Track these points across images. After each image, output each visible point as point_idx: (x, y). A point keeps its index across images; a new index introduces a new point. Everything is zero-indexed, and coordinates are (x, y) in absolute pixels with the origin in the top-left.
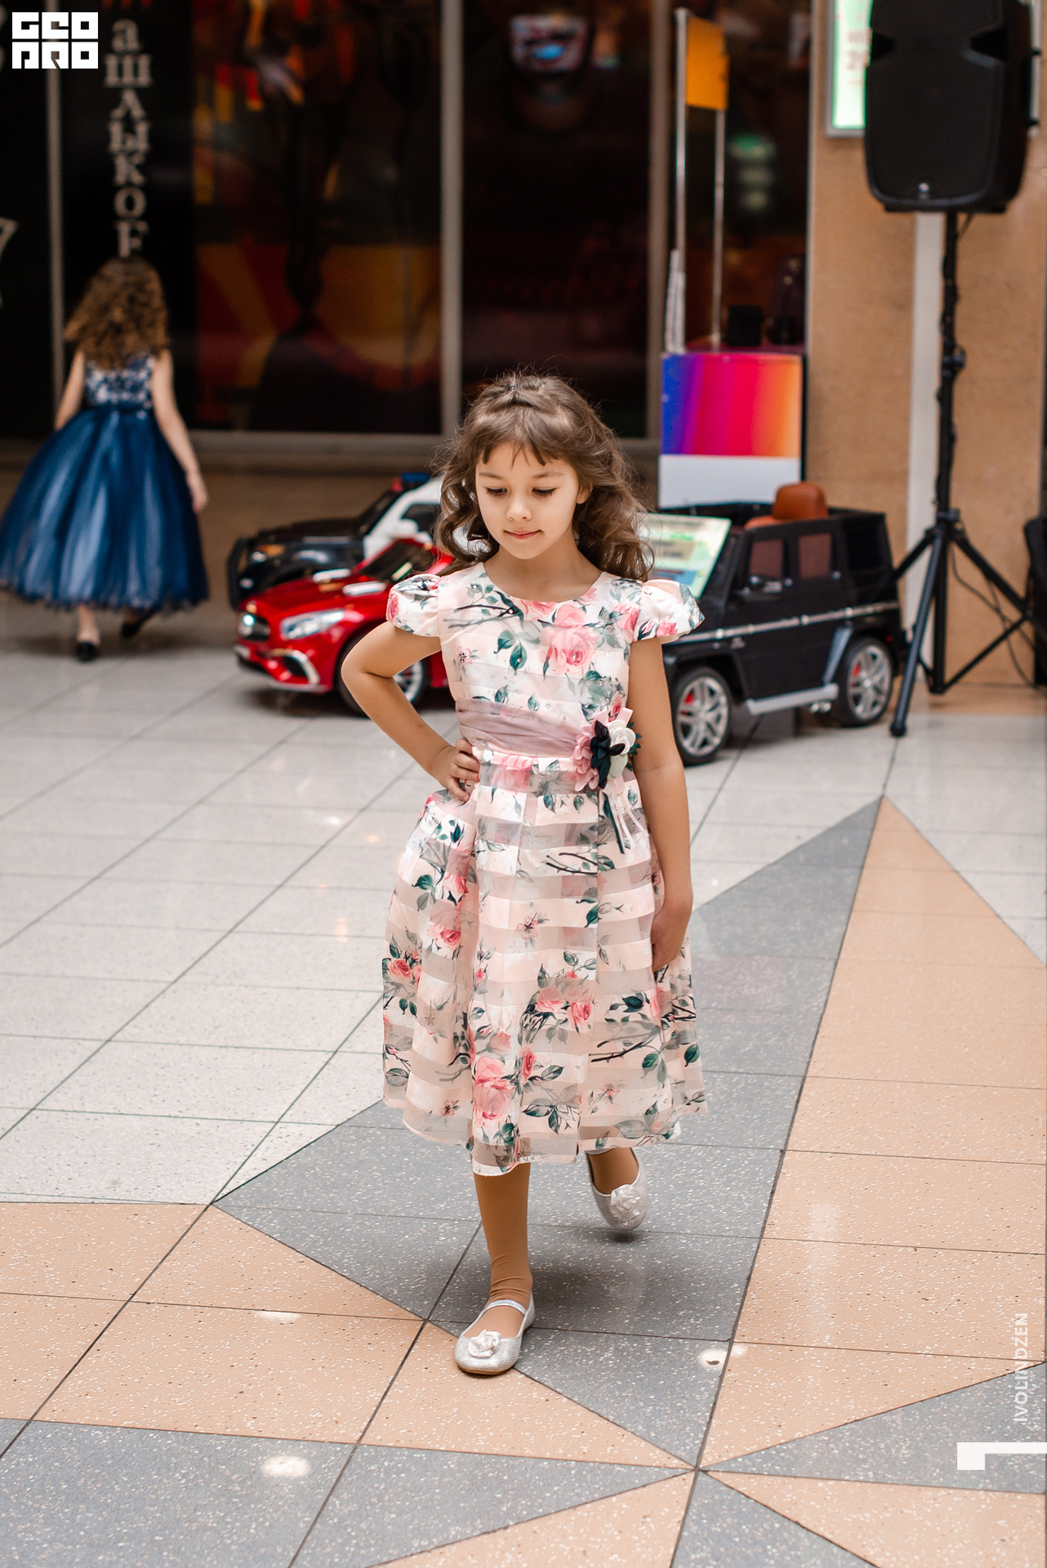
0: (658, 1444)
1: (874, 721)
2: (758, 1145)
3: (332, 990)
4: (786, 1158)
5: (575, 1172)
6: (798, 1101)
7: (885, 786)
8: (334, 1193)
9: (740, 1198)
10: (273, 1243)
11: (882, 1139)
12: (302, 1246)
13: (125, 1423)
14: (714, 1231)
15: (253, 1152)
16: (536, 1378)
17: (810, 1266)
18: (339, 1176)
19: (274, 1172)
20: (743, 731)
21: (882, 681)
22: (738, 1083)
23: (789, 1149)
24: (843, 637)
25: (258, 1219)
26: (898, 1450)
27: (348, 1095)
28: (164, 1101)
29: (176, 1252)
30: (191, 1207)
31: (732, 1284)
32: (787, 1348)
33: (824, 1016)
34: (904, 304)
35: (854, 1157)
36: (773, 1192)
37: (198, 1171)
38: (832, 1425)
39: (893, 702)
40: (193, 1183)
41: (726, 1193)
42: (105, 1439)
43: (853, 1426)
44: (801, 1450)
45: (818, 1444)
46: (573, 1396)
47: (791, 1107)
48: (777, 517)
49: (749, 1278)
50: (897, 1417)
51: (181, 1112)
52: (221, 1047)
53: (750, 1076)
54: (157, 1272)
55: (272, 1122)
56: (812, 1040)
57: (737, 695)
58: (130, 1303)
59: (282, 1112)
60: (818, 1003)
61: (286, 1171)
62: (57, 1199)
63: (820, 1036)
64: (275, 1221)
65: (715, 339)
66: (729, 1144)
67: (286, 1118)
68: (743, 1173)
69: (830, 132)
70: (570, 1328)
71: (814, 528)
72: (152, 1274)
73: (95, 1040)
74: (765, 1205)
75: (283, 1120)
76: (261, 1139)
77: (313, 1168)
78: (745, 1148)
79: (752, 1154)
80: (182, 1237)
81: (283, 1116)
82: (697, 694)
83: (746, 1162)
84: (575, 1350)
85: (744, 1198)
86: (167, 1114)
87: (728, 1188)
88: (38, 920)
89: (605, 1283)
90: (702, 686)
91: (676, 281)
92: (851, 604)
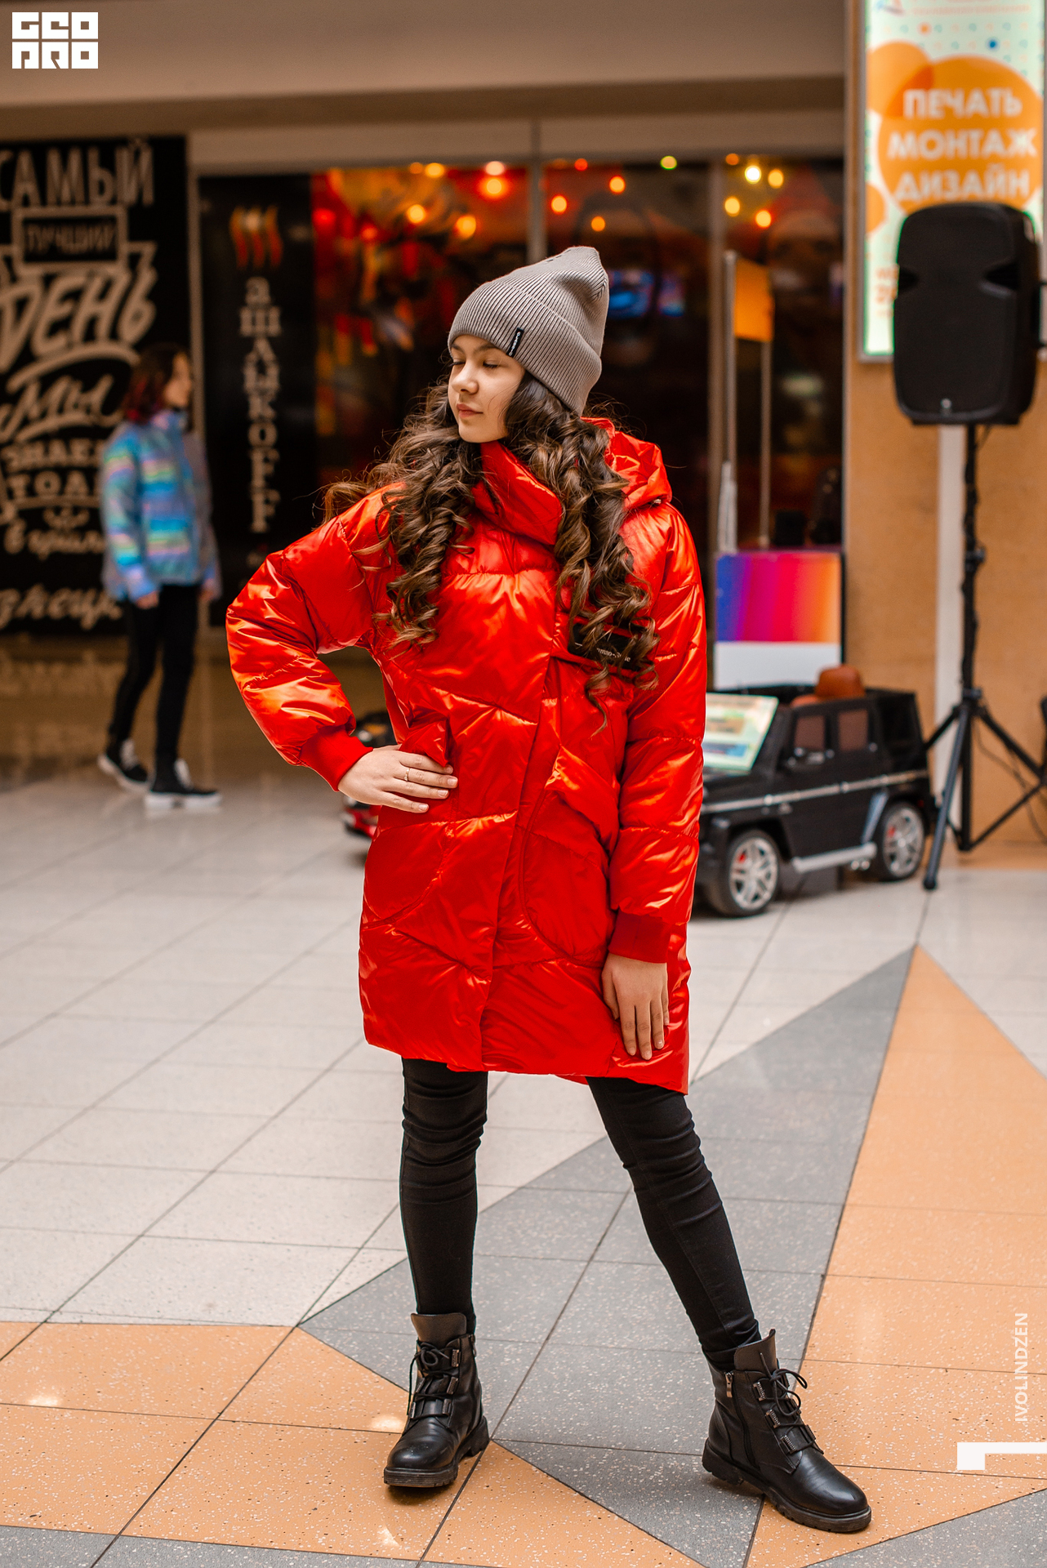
0: (702, 1563)
1: (908, 877)
4: (827, 1283)
5: (632, 1296)
6: (838, 1228)
7: (918, 935)
9: (783, 1321)
10: (351, 1364)
11: (916, 1264)
12: (378, 1367)
13: (206, 1539)
15: (337, 1277)
16: (590, 1497)
17: (848, 1387)
19: (356, 1296)
20: (790, 886)
21: (915, 841)
22: (782, 1211)
23: (829, 1272)
24: (879, 802)
25: (339, 1341)
28: (259, 1228)
29: (262, 1372)
30: (278, 1329)
33: (863, 1150)
34: (930, 507)
35: (889, 1281)
36: (814, 1316)
37: (286, 1295)
39: (926, 859)
40: (281, 1306)
41: (770, 1316)
42: (187, 1555)
45: (853, 1563)
47: (831, 1233)
48: (820, 696)
50: (928, 1534)
51: (274, 1238)
52: (313, 1177)
53: (794, 1204)
54: (244, 1391)
55: (356, 1248)
56: (851, 1170)
57: (785, 854)
58: (217, 1421)
59: (366, 1238)
60: (856, 1135)
61: (366, 1294)
62: (157, 1321)
63: (858, 1166)
64: (354, 1342)
65: (764, 540)
66: (774, 1269)
67: (369, 1244)
68: (786, 1296)
69: (863, 357)
70: (623, 1447)
71: (852, 706)
72: (238, 1393)
73: (200, 1171)
74: (807, 1328)
75: (366, 1246)
76: (345, 1264)
77: (392, 1292)
78: (789, 1272)
79: (795, 1279)
80: (268, 1358)
81: (366, 1242)
82: (749, 853)
83: (790, 1287)
84: (628, 1469)
85: (787, 1321)
86: (261, 1241)
87: (773, 1312)
88: (157, 1061)
89: (656, 1403)
90: (753, 847)
91: (728, 491)
92: (887, 773)
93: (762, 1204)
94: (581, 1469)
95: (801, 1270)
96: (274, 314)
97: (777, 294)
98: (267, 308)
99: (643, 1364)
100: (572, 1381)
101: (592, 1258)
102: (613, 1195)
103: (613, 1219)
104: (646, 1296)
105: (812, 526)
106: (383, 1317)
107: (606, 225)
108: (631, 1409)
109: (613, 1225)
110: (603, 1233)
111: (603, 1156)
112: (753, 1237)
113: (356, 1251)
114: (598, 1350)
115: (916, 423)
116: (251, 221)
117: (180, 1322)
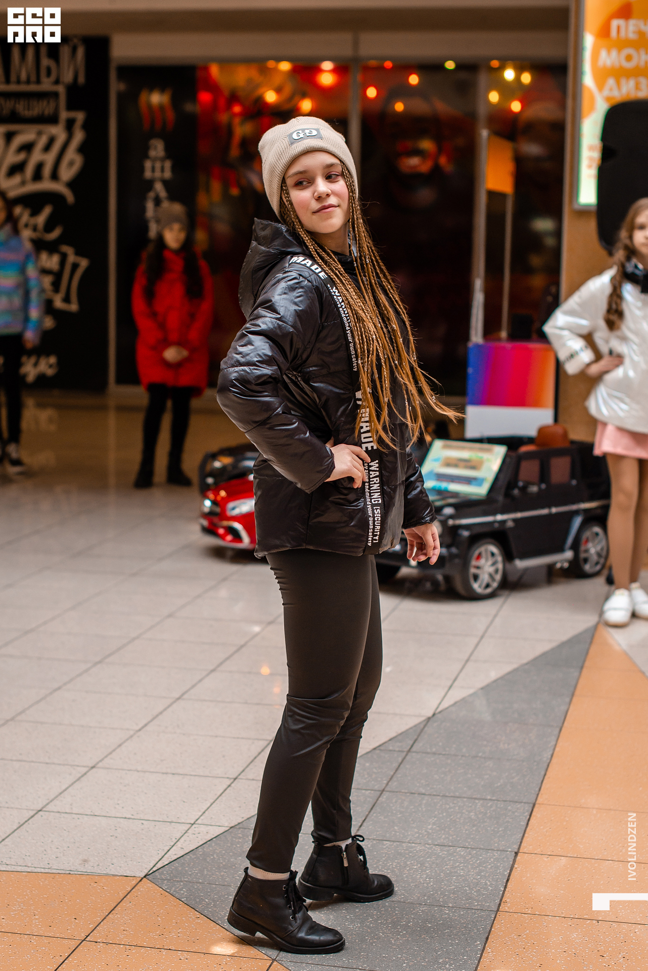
1: (596, 575)
2: (501, 848)
3: (238, 738)
4: (518, 858)
6: (529, 820)
8: (225, 872)
9: (486, 884)
10: (181, 905)
11: (582, 847)
12: (200, 907)
14: (467, 905)
15: (175, 843)
17: (528, 932)
18: (228, 861)
19: (187, 857)
20: (511, 579)
21: (602, 550)
22: (491, 806)
23: (520, 851)
24: (577, 521)
25: (174, 888)
27: (240, 807)
28: (123, 808)
29: (118, 908)
30: (131, 878)
31: (476, 942)
33: (550, 765)
35: (562, 858)
36: (508, 880)
37: (139, 855)
40: (135, 863)
41: (477, 880)
47: (524, 823)
48: (538, 445)
49: (487, 938)
51: (132, 815)
52: (163, 773)
53: (499, 802)
54: (105, 922)
55: (190, 824)
56: (542, 779)
57: (509, 556)
58: (84, 942)
59: (197, 817)
60: (545, 756)
61: (195, 856)
62: (47, 870)
63: (546, 777)
64: (184, 890)
65: (504, 334)
66: (482, 847)
67: (199, 821)
68: (489, 867)
69: (576, 207)
71: (560, 452)
72: (100, 923)
73: (84, 767)
74: (503, 889)
75: (196, 823)
76: (182, 834)
77: (213, 855)
78: (492, 850)
79: (497, 854)
80: (123, 899)
81: (197, 820)
82: (484, 554)
83: (492, 860)
85: (489, 883)
86: (124, 816)
87: (479, 877)
88: (59, 688)
90: (486, 551)
91: (479, 298)
92: (583, 501)
93: (477, 801)
96: (168, 165)
97: (519, 161)
98: (163, 160)
99: (385, 911)
102: (372, 792)
103: (372, 809)
104: (391, 863)
105: (537, 325)
106: (205, 872)
108: (374, 942)
109: (371, 813)
110: (363, 818)
111: (367, 764)
112: (469, 824)
113: (190, 825)
117: (63, 872)
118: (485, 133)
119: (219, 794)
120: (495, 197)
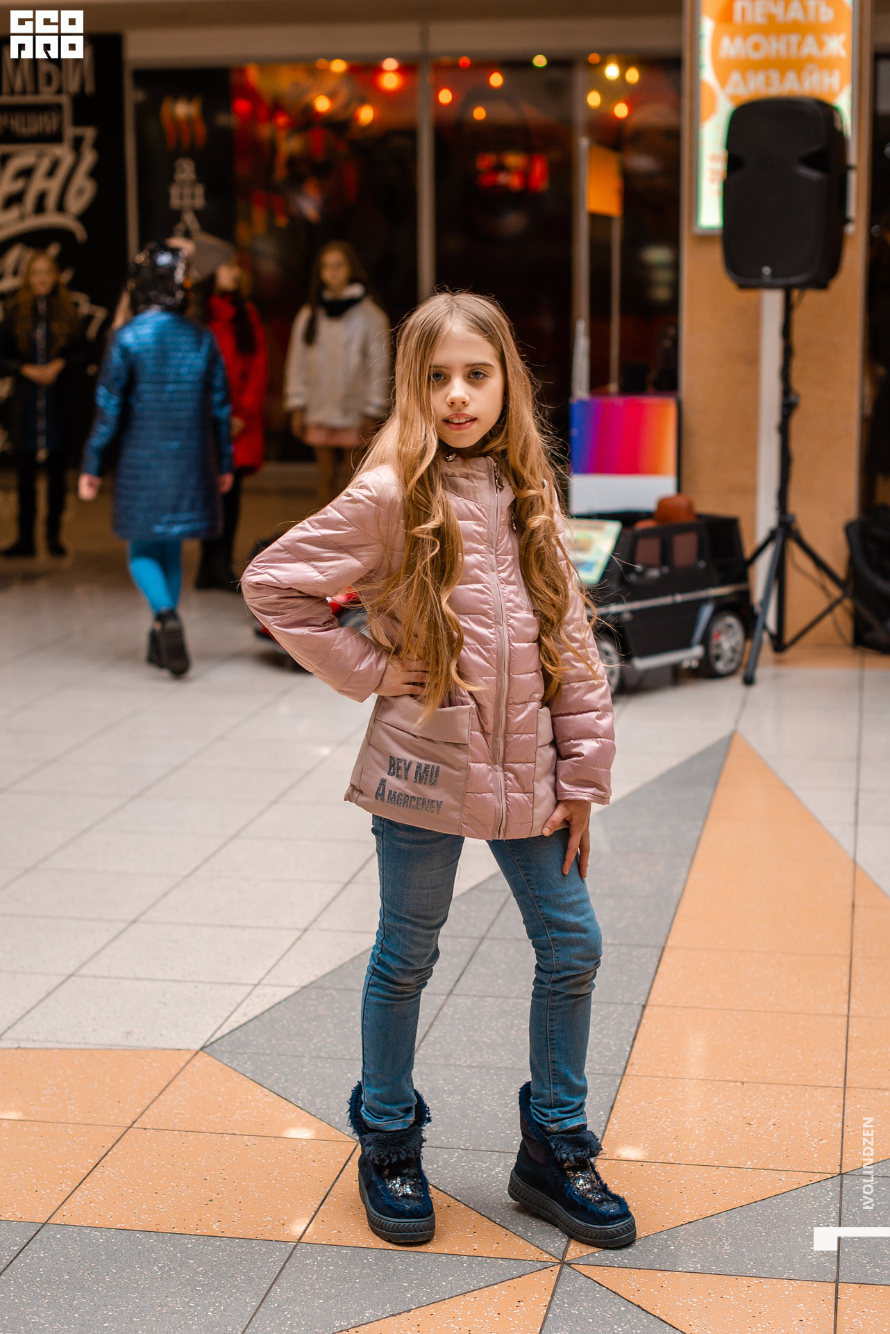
0: (533, 1242)
1: (731, 673)
3: (306, 880)
4: (647, 1012)
5: (483, 1023)
6: (658, 967)
7: (737, 722)
8: (296, 1040)
9: (609, 1044)
10: (246, 1082)
11: (721, 996)
12: (268, 1083)
13: (118, 1225)
15: (237, 1008)
16: (441, 1188)
17: (660, 1098)
18: (301, 1027)
19: (252, 1024)
20: (631, 681)
21: (737, 643)
23: (649, 1003)
24: (707, 611)
25: (236, 1061)
26: (722, 1246)
27: (313, 963)
28: (171, 968)
29: (171, 1088)
30: (185, 1052)
31: (599, 1112)
32: (638, 1163)
33: (681, 903)
34: (752, 359)
35: (699, 1010)
36: (635, 1039)
37: (193, 1024)
38: (671, 1226)
39: (745, 659)
40: (188, 1033)
41: (598, 1039)
42: (102, 1239)
43: (687, 1226)
44: (645, 1247)
45: (658, 1242)
46: (469, 1203)
47: (652, 971)
48: (658, 520)
49: (612, 1108)
50: (722, 1219)
51: (184, 977)
52: (219, 926)
53: (622, 948)
54: (154, 1104)
55: (252, 985)
56: (672, 917)
57: (626, 655)
58: (131, 1129)
59: (261, 976)
60: (676, 890)
61: (261, 1023)
62: (83, 1046)
63: (678, 916)
64: (249, 1063)
65: (613, 387)
66: (603, 1000)
67: (264, 982)
68: (612, 1023)
69: (697, 230)
70: (471, 1148)
71: (684, 529)
72: (149, 1106)
73: (122, 921)
74: (628, 1049)
75: (261, 983)
76: (243, 998)
77: (281, 1022)
78: (616, 1003)
79: (620, 1009)
80: (176, 1076)
81: (262, 979)
83: (615, 1015)
84: (474, 1166)
85: (612, 1043)
86: (173, 979)
87: (601, 1036)
89: (500, 1112)
91: (582, 345)
92: (714, 585)
94: (435, 1166)
95: (626, 1001)
96: (200, 190)
97: (627, 177)
98: (193, 184)
99: (490, 1079)
100: (430, 1093)
101: (451, 992)
102: (470, 940)
103: (470, 959)
104: (495, 1023)
105: (652, 376)
106: (274, 1042)
107: (487, 113)
108: (478, 1117)
109: (470, 965)
110: (461, 971)
111: (463, 908)
114: (453, 1068)
115: (742, 286)
116: (183, 110)
117: (102, 1047)
118: (584, 142)
119: (286, 948)
120: (598, 220)
